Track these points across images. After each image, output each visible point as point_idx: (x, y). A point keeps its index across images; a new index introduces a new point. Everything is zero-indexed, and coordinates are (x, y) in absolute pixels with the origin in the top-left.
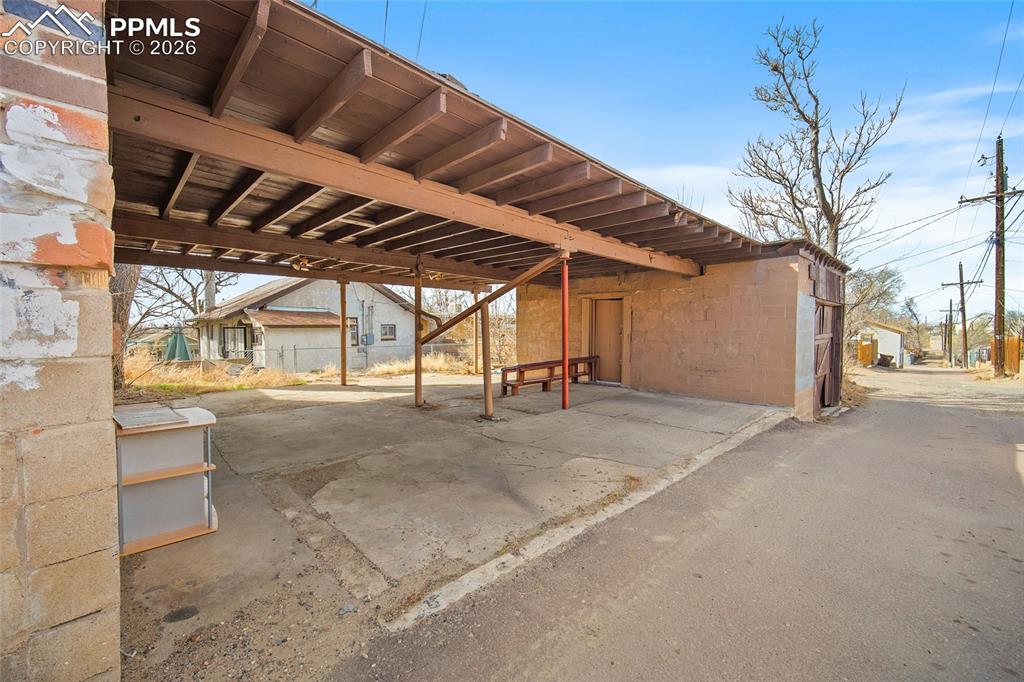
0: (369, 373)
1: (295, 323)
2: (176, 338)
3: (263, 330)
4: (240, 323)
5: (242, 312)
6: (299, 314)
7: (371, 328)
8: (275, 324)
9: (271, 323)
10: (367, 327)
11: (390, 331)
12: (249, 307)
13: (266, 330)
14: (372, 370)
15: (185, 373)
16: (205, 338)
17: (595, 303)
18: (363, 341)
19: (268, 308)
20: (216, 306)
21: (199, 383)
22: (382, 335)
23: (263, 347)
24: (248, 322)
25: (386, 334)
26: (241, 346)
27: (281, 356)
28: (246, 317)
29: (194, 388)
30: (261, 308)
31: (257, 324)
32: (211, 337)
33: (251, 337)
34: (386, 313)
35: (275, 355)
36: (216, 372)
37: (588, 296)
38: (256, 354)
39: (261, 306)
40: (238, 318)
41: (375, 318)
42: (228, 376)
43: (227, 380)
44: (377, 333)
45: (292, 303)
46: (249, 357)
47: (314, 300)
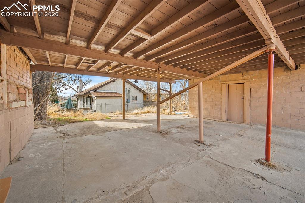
0: (130, 113)
1: (106, 96)
2: (68, 101)
3: (95, 98)
4: (89, 96)
5: (89, 92)
6: (107, 93)
7: (129, 97)
8: (99, 96)
9: (98, 96)
10: (128, 97)
11: (135, 99)
12: (91, 91)
13: (96, 98)
14: (132, 112)
15: (69, 113)
16: (79, 101)
17: (228, 86)
18: (126, 101)
19: (97, 91)
20: (83, 91)
21: (72, 118)
22: (133, 100)
23: (95, 104)
24: (91, 96)
25: (134, 99)
26: (89, 103)
27: (101, 107)
28: (91, 94)
29: (70, 120)
30: (95, 91)
31: (94, 96)
32: (81, 101)
33: (92, 101)
34: (134, 92)
35: (99, 106)
36: (79, 113)
37: (225, 82)
38: (93, 106)
39: (95, 90)
40: (88, 95)
41: (130, 94)
42: (82, 115)
43: (82, 116)
44: (131, 99)
45: (105, 89)
46: (91, 108)
47: (111, 88)
